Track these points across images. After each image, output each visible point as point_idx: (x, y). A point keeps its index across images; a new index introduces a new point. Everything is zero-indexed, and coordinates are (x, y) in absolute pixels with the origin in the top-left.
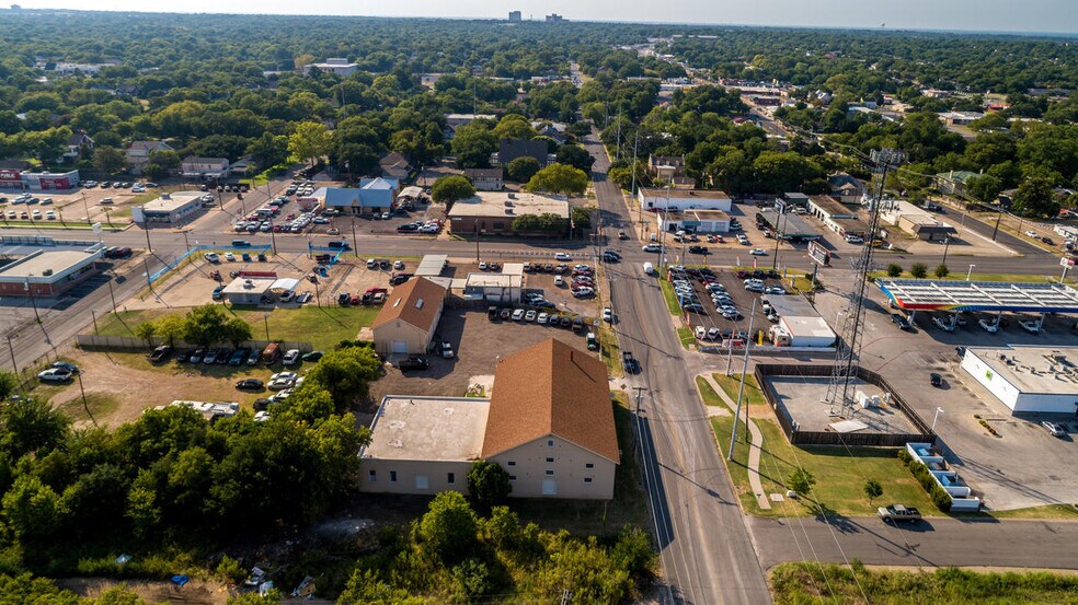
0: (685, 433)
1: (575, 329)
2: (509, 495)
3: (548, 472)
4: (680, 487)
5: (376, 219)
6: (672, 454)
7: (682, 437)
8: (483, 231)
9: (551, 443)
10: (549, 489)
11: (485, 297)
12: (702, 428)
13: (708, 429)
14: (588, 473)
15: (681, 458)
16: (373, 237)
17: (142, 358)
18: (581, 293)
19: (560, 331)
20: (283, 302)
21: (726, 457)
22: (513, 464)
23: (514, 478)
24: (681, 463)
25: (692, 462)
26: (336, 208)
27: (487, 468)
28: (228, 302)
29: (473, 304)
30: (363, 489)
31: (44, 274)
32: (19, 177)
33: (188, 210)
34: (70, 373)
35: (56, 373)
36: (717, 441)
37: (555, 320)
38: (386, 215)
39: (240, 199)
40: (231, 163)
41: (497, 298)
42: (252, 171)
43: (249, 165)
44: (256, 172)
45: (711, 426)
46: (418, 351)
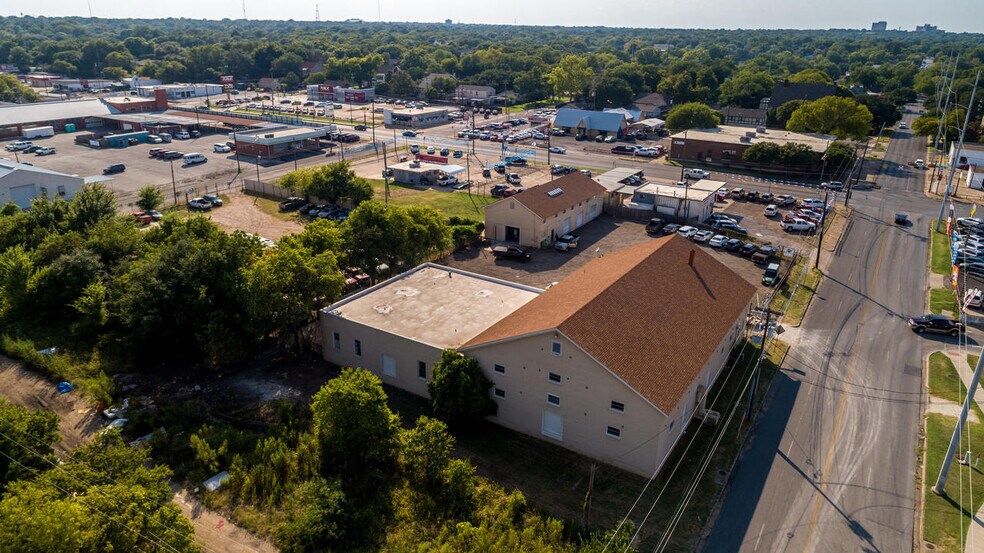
0: (862, 424)
1: (756, 258)
2: (491, 419)
3: (552, 399)
4: (800, 502)
5: (598, 141)
6: (816, 445)
7: (853, 428)
8: (709, 160)
9: (557, 348)
10: (552, 428)
11: (655, 208)
12: (904, 424)
13: (914, 428)
14: (615, 418)
15: (831, 458)
16: (582, 154)
17: (276, 206)
18: (795, 226)
19: (735, 258)
20: (440, 185)
21: (929, 484)
22: (500, 369)
23: (501, 393)
24: (826, 464)
25: (848, 472)
26: (563, 128)
27: (455, 362)
28: (392, 179)
29: (637, 214)
30: (325, 358)
31: (266, 137)
32: (331, 90)
33: (432, 119)
34: (210, 204)
35: (199, 201)
36: (925, 453)
37: (733, 244)
38: (609, 138)
39: (486, 118)
40: (497, 93)
41: (671, 211)
42: (514, 102)
43: (511, 95)
44: (518, 103)
45: (925, 427)
46: (531, 244)
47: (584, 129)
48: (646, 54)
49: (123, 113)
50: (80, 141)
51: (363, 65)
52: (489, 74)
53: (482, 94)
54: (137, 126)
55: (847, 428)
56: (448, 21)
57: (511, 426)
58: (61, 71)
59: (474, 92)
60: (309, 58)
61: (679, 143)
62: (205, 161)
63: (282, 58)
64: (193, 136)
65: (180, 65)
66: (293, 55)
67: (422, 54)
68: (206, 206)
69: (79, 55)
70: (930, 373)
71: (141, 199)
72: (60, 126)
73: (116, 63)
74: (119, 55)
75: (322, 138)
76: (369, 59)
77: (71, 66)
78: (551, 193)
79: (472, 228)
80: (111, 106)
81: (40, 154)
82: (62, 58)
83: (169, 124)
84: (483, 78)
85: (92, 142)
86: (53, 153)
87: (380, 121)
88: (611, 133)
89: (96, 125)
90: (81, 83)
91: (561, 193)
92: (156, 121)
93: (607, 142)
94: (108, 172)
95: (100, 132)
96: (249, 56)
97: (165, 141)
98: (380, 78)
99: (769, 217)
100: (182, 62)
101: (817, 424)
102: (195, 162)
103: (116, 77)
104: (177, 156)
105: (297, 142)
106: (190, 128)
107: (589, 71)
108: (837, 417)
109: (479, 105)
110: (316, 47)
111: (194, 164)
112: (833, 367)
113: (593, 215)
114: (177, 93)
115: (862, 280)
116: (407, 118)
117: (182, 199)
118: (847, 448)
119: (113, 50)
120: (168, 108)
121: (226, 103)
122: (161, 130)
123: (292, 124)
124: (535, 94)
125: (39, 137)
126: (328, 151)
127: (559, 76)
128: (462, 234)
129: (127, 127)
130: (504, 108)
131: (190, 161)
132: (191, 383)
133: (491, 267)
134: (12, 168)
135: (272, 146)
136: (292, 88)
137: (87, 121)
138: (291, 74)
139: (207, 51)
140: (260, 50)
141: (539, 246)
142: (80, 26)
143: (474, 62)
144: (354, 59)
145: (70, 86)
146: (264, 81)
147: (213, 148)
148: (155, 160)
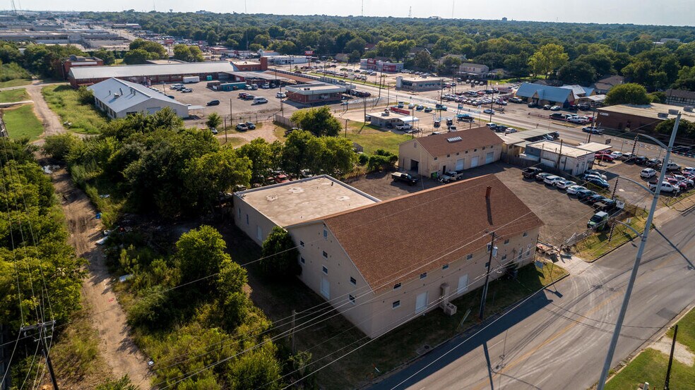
0: (576, 342)
1: (596, 206)
3: (324, 269)
7: (564, 343)
9: (326, 234)
10: (326, 290)
11: (539, 160)
13: (623, 356)
15: (523, 359)
20: (397, 129)
23: (303, 260)
26: (522, 97)
28: (370, 123)
29: (524, 163)
30: (236, 223)
31: (305, 89)
32: (375, 63)
33: (430, 85)
34: (247, 128)
35: (241, 125)
36: (614, 376)
37: (584, 193)
38: (555, 107)
39: (472, 86)
40: (490, 70)
41: (551, 164)
42: (502, 77)
43: (500, 72)
44: (504, 78)
45: (634, 358)
46: (425, 174)
47: (538, 99)
48: (638, 45)
49: (240, 71)
50: (210, 86)
51: (401, 47)
52: (487, 56)
53: (477, 70)
54: (243, 79)
55: (560, 340)
56: (505, 19)
57: (308, 284)
58: (229, 46)
59: (472, 68)
60: (370, 41)
61: (603, 114)
62: (266, 102)
63: (353, 41)
64: (271, 87)
65: (292, 44)
66: (361, 39)
67: (450, 40)
68: (244, 128)
69: (241, 36)
70: (683, 319)
71: (209, 120)
72: (203, 77)
73: (260, 41)
74: (262, 37)
75: (344, 93)
76: (406, 43)
77: (236, 43)
78: (450, 140)
79: (386, 158)
80: (235, 66)
81: (184, 92)
82: (232, 38)
83: (260, 79)
84: (482, 59)
85: (214, 87)
86: (191, 91)
87: (394, 85)
88: (559, 103)
89: (224, 77)
90: (235, 53)
91: (461, 140)
92: (253, 76)
93: (552, 110)
94: (210, 104)
95: (222, 82)
96: (333, 39)
97: (253, 89)
98: (411, 55)
99: (643, 178)
100: (295, 42)
101: (536, 332)
102: (260, 102)
103: (255, 50)
104: (251, 98)
105: (325, 94)
106: (271, 81)
107: (563, 56)
108: (558, 332)
109: (473, 77)
110: (381, 34)
111: (259, 103)
112: (592, 297)
113: (489, 160)
114: (283, 61)
115: (687, 238)
116: (410, 84)
117: (234, 124)
118: (545, 354)
119: (260, 33)
120: (267, 69)
121: (307, 68)
122: (254, 82)
123: (331, 83)
124: (518, 72)
125: (191, 83)
126: (344, 102)
127: (538, 59)
128: (376, 161)
129: (238, 79)
130: (489, 81)
131: (257, 101)
132: (157, 225)
133: (386, 186)
134: (149, 97)
135: (307, 96)
136: (353, 60)
137: (219, 74)
138: (356, 51)
139: (309, 35)
140: (341, 35)
141: (430, 176)
142: (256, 20)
143: (484, 47)
144: (396, 42)
145: (229, 54)
146: (339, 56)
147: (276, 94)
148: (240, 100)
